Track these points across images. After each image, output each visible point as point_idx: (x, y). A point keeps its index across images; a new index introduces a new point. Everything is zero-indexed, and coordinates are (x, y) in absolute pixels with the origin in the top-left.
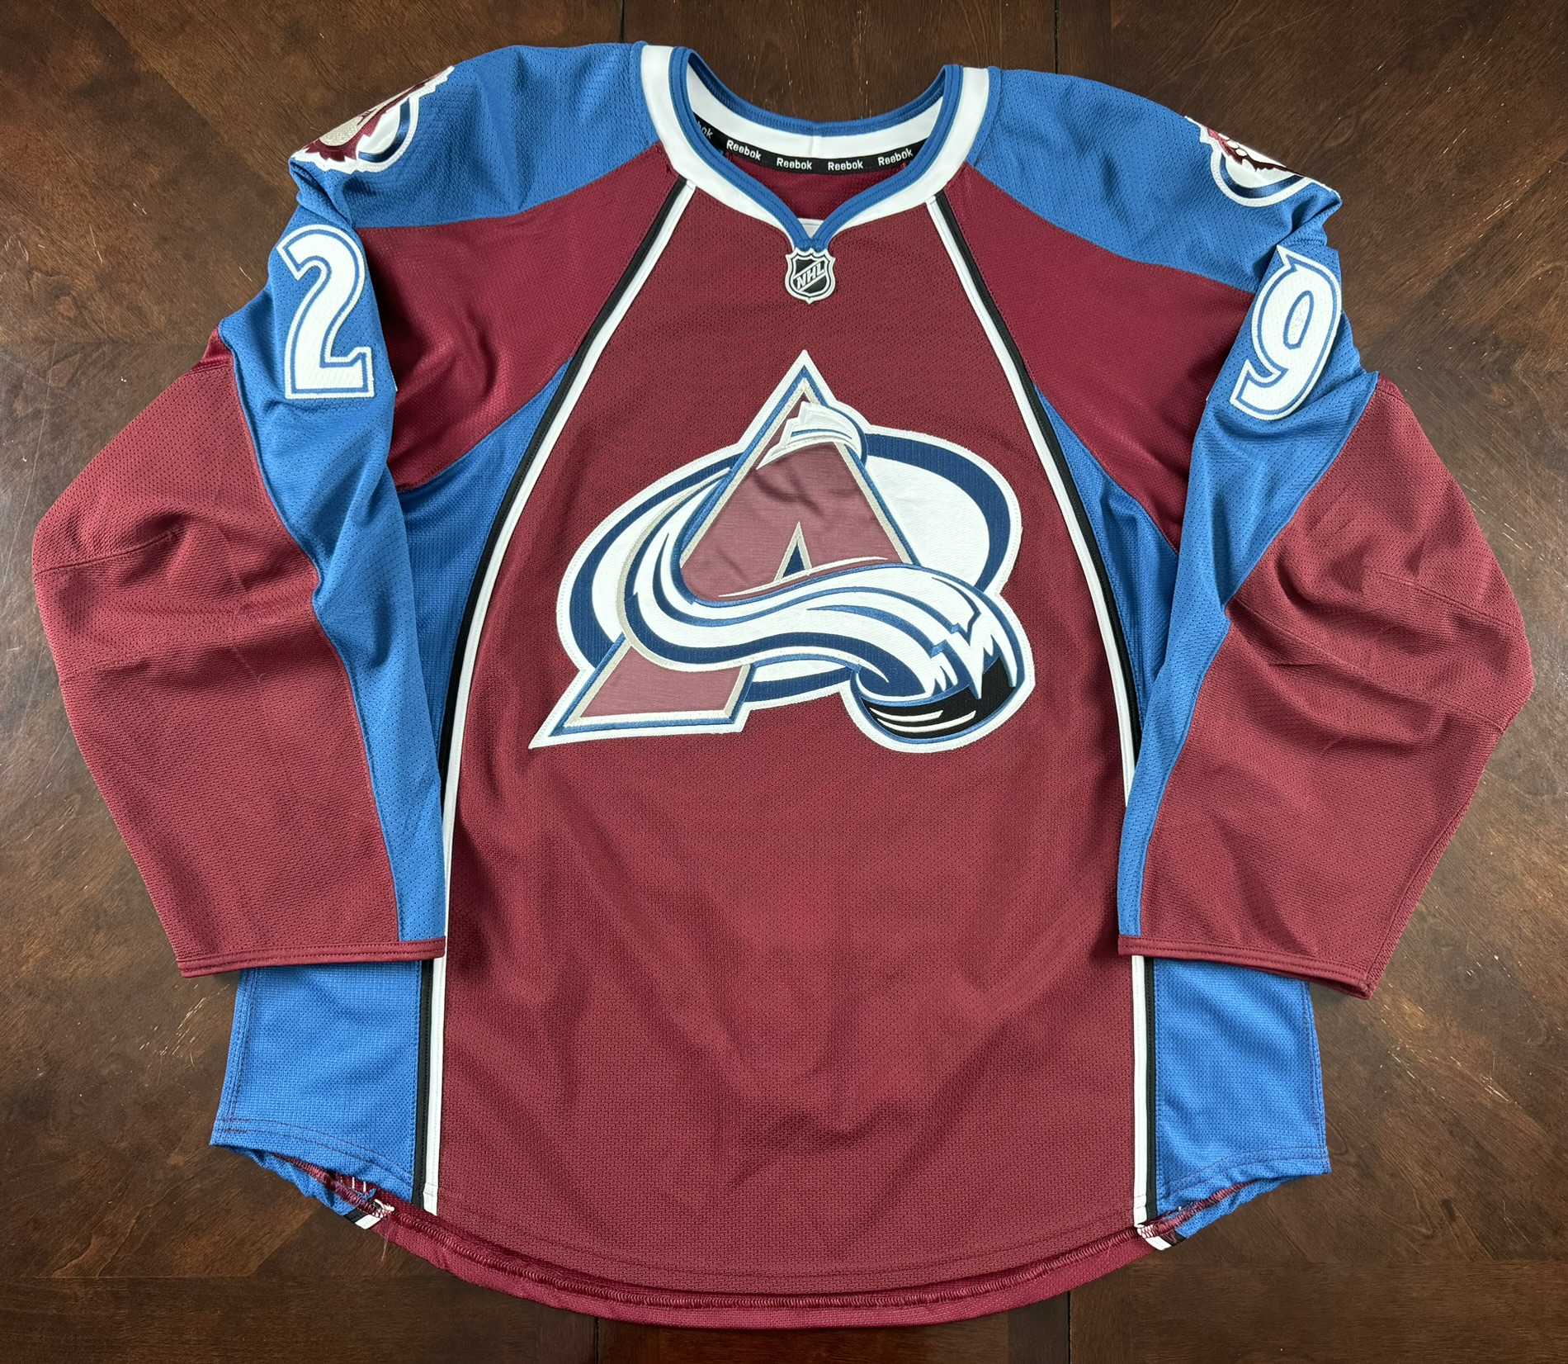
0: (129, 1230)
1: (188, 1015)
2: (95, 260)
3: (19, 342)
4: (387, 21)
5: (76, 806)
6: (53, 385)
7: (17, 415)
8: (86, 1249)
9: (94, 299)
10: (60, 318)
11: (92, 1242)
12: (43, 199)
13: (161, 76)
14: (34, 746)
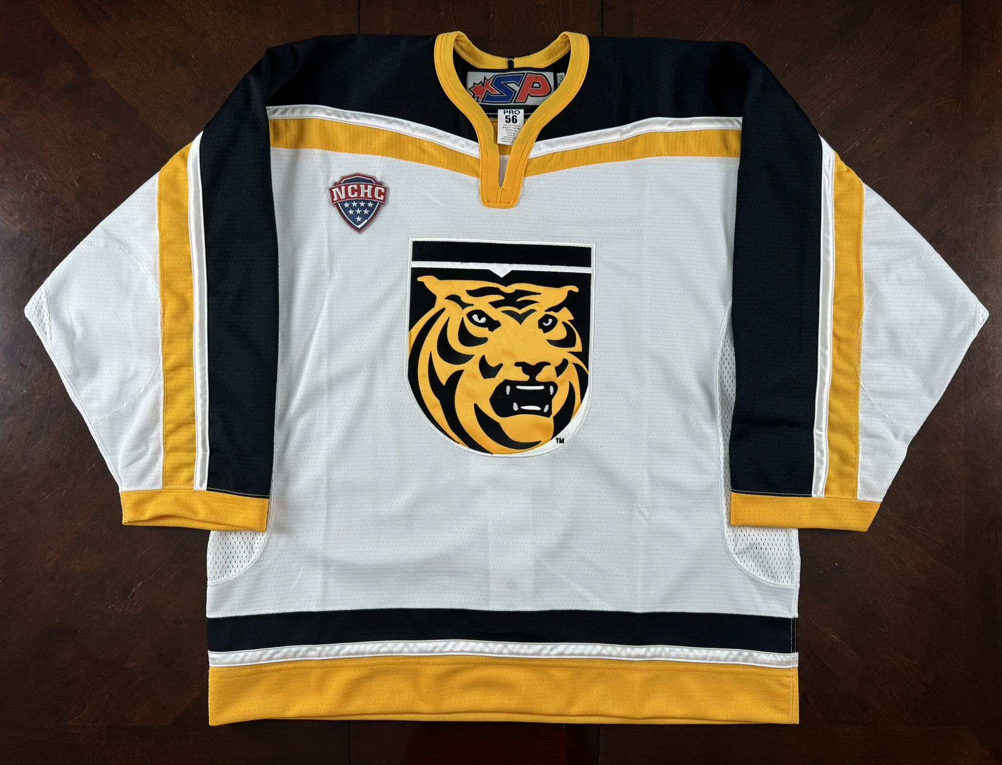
0: (106, 701)
1: (133, 590)
2: (73, 185)
3: (34, 230)
4: (228, 48)
5: (72, 481)
6: (53, 254)
7: (34, 270)
8: (85, 709)
9: (73, 206)
10: (55, 217)
11: (87, 707)
12: (44, 151)
13: (106, 81)
14: (49, 449)
